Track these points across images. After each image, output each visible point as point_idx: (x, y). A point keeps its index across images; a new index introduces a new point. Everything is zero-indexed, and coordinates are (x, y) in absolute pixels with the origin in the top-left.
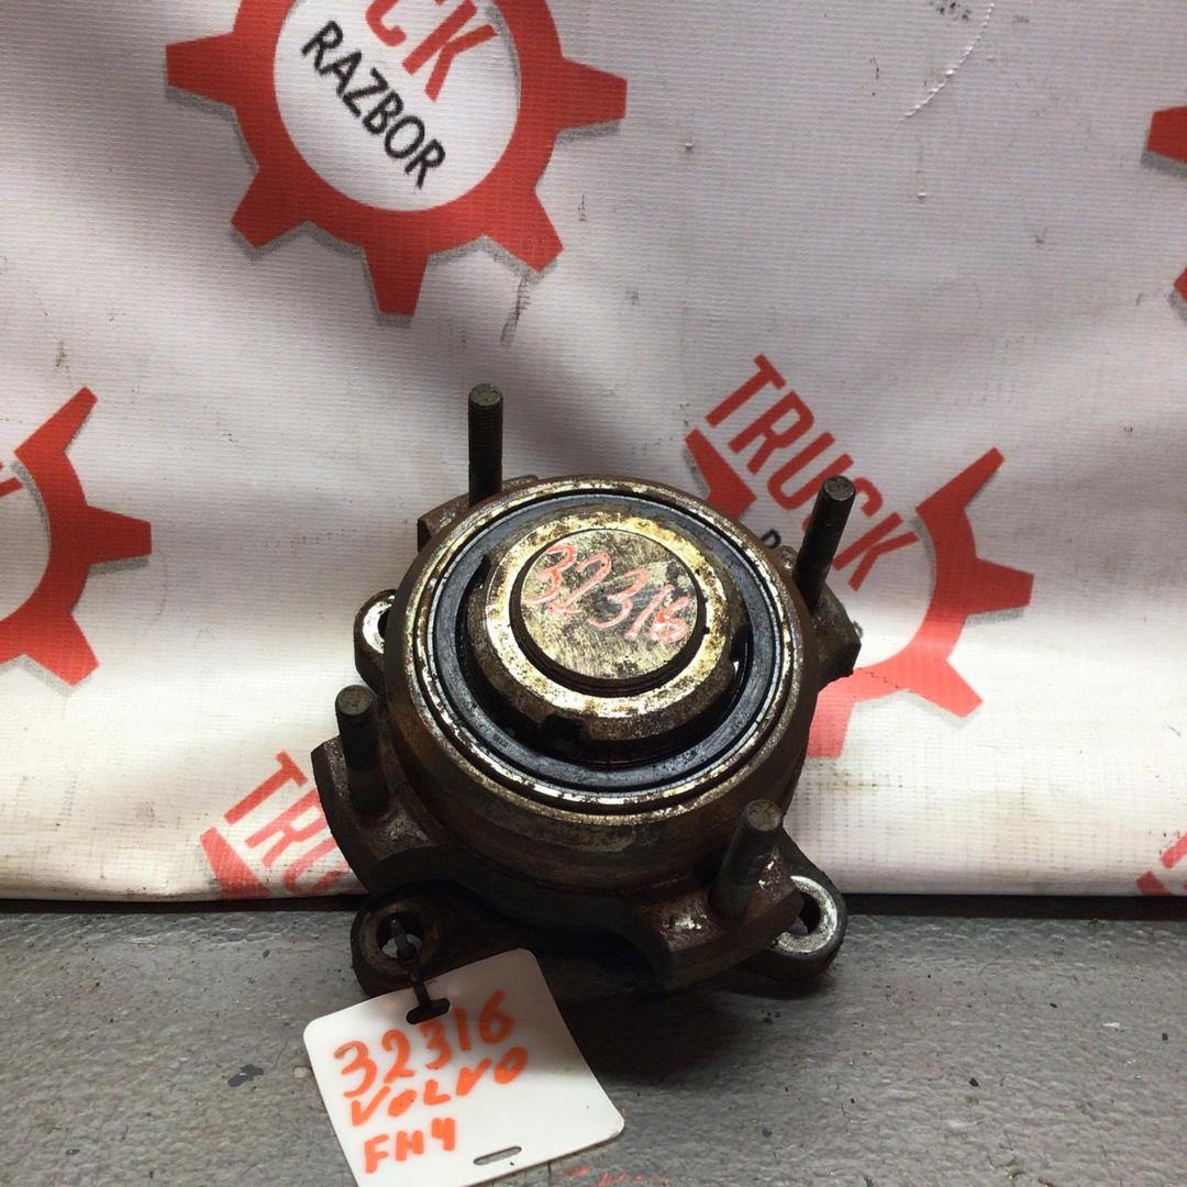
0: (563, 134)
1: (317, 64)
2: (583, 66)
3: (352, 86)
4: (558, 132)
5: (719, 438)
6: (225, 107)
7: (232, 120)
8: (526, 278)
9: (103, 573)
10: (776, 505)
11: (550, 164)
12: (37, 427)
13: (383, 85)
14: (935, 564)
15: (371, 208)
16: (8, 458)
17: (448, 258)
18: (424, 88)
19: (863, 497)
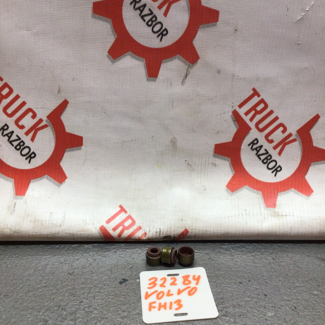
1: (134, 7)
2: (208, 7)
3: (144, 13)
4: (200, 26)
5: (241, 112)
6: (108, 19)
7: (110, 23)
8: (189, 66)
9: (69, 152)
10: (257, 131)
11: (197, 35)
12: (53, 110)
13: (152, 13)
14: (302, 148)
15: (147, 47)
16: (45, 118)
17: (168, 61)
18: (163, 14)
19: (281, 129)
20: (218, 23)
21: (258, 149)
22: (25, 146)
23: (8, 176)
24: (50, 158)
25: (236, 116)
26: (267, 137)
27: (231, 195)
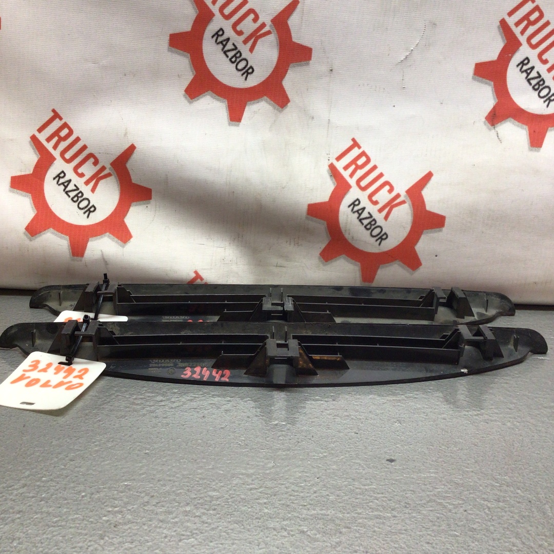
0: (291, 65)
1: (216, 41)
2: (299, 44)
3: (226, 49)
5: (340, 165)
6: (186, 54)
7: (188, 58)
8: (278, 110)
9: (135, 206)
11: (287, 74)
13: (236, 48)
14: (412, 212)
16: (108, 166)
17: (254, 103)
18: (249, 49)
19: (387, 188)
20: (311, 62)
21: (360, 212)
22: (84, 197)
23: (62, 233)
24: (112, 213)
25: (333, 170)
26: (370, 197)
27: (324, 265)
